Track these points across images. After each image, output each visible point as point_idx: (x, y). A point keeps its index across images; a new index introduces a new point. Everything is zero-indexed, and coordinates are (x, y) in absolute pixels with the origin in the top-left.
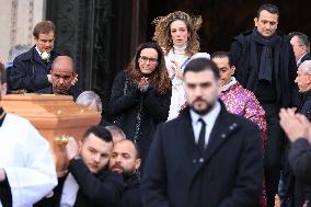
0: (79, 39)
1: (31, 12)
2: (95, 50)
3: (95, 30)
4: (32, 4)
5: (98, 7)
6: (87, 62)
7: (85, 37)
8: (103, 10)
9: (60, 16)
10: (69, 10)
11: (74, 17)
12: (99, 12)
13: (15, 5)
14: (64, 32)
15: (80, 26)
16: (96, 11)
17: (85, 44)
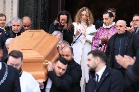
0: (34, 18)
1: (12, 6)
2: (41, 23)
3: (41, 13)
4: (12, 2)
5: (43, 2)
7: (37, 17)
8: (45, 4)
9: (25, 7)
10: (29, 4)
11: (32, 8)
12: (43, 5)
13: (5, 2)
15: (34, 12)
17: (37, 20)
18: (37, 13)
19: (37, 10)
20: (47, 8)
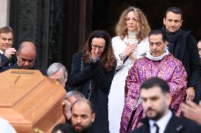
0: (37, 35)
2: (50, 44)
3: (50, 27)
5: (52, 9)
6: (43, 53)
7: (42, 33)
8: (56, 12)
9: (21, 16)
10: (28, 11)
11: (33, 17)
12: (53, 13)
14: (25, 29)
15: (37, 25)
16: (51, 12)
17: (41, 39)
18: (42, 26)
19: (43, 20)
20: (60, 17)
